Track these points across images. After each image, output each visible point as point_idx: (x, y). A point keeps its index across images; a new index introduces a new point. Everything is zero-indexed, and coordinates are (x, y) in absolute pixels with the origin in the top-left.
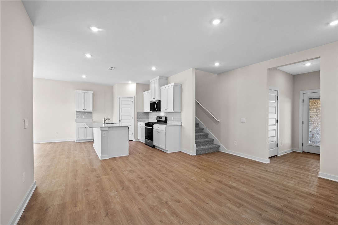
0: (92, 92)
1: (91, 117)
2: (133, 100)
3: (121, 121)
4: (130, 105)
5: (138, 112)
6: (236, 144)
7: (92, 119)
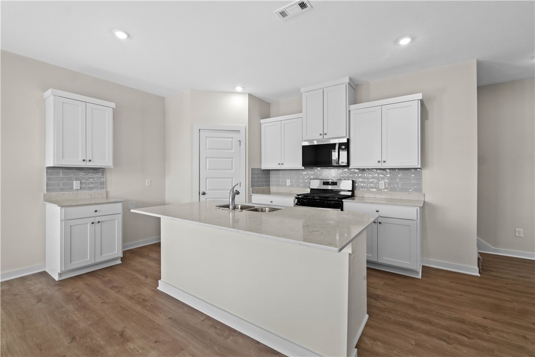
0: (113, 105)
1: (103, 185)
2: (242, 136)
3: (204, 194)
4: (232, 149)
5: (253, 169)
6: (522, 236)
7: (107, 193)
